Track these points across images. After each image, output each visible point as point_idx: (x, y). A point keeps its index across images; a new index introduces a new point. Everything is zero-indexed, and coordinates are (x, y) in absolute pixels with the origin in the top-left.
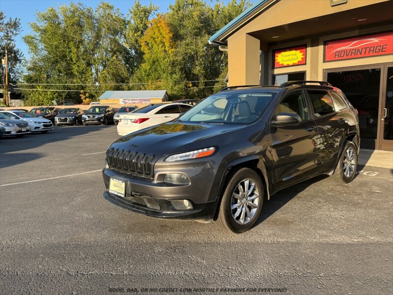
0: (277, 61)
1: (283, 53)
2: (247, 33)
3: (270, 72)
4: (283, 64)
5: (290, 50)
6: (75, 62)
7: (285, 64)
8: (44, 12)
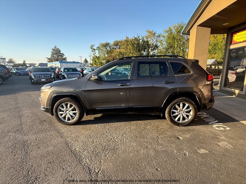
0: (234, 40)
1: (238, 34)
2: (198, 26)
3: (228, 48)
4: (237, 42)
5: (243, 31)
6: (176, 48)
7: (238, 41)
8: (166, 30)
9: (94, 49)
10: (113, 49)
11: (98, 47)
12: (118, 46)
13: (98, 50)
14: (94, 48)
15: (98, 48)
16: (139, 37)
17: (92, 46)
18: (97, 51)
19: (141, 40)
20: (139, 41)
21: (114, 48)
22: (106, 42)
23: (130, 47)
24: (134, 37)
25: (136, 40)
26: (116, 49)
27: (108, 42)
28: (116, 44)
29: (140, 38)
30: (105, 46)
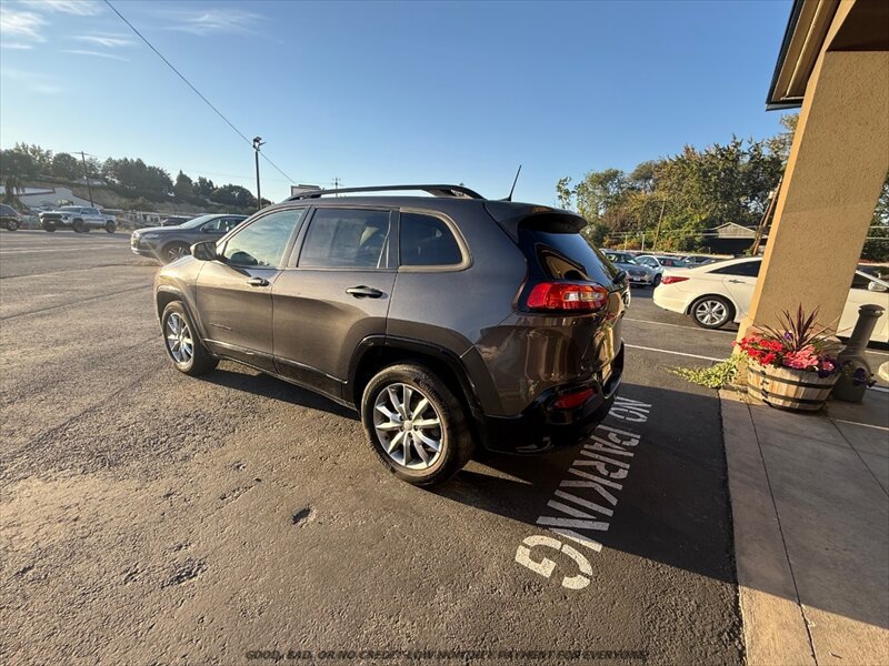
9: (567, 193)
10: (630, 192)
11: (581, 186)
12: (651, 182)
13: (578, 195)
14: (567, 187)
15: (581, 190)
16: (737, 145)
17: (562, 182)
18: (574, 199)
19: (748, 157)
20: (736, 160)
21: (633, 188)
22: (608, 168)
23: (692, 182)
24: (717, 146)
25: (723, 155)
26: (639, 190)
27: (614, 168)
28: (645, 174)
29: (744, 148)
30: (601, 183)
